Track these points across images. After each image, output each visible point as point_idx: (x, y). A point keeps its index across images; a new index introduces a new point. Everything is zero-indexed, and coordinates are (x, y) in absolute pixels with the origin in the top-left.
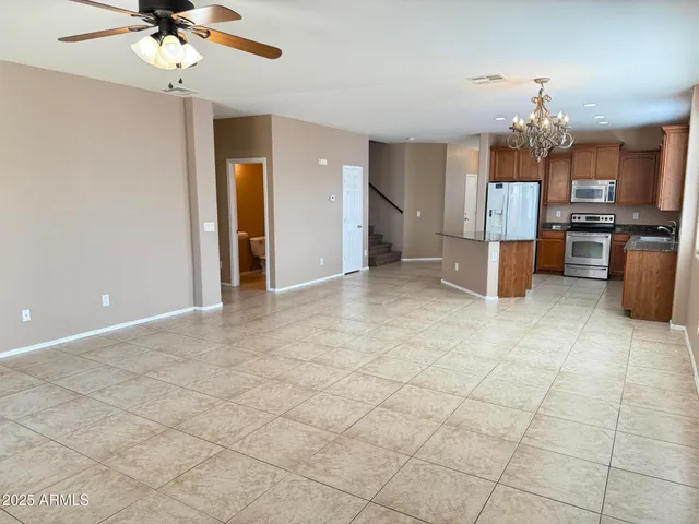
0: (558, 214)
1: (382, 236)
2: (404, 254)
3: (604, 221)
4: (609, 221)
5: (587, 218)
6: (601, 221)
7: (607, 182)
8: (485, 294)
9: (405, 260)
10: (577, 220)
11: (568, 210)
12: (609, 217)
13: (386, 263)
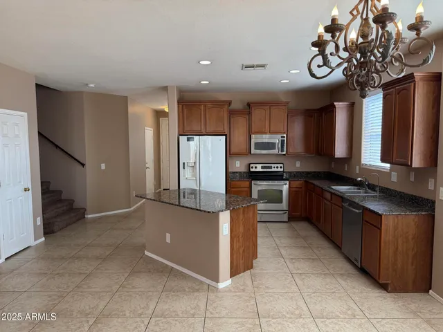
0: (238, 164)
1: (60, 192)
2: (88, 210)
3: (276, 170)
4: (279, 169)
5: (262, 167)
6: (273, 170)
7: (279, 136)
8: (217, 280)
9: (89, 216)
10: (254, 170)
11: (246, 161)
12: (279, 165)
13: (67, 226)
